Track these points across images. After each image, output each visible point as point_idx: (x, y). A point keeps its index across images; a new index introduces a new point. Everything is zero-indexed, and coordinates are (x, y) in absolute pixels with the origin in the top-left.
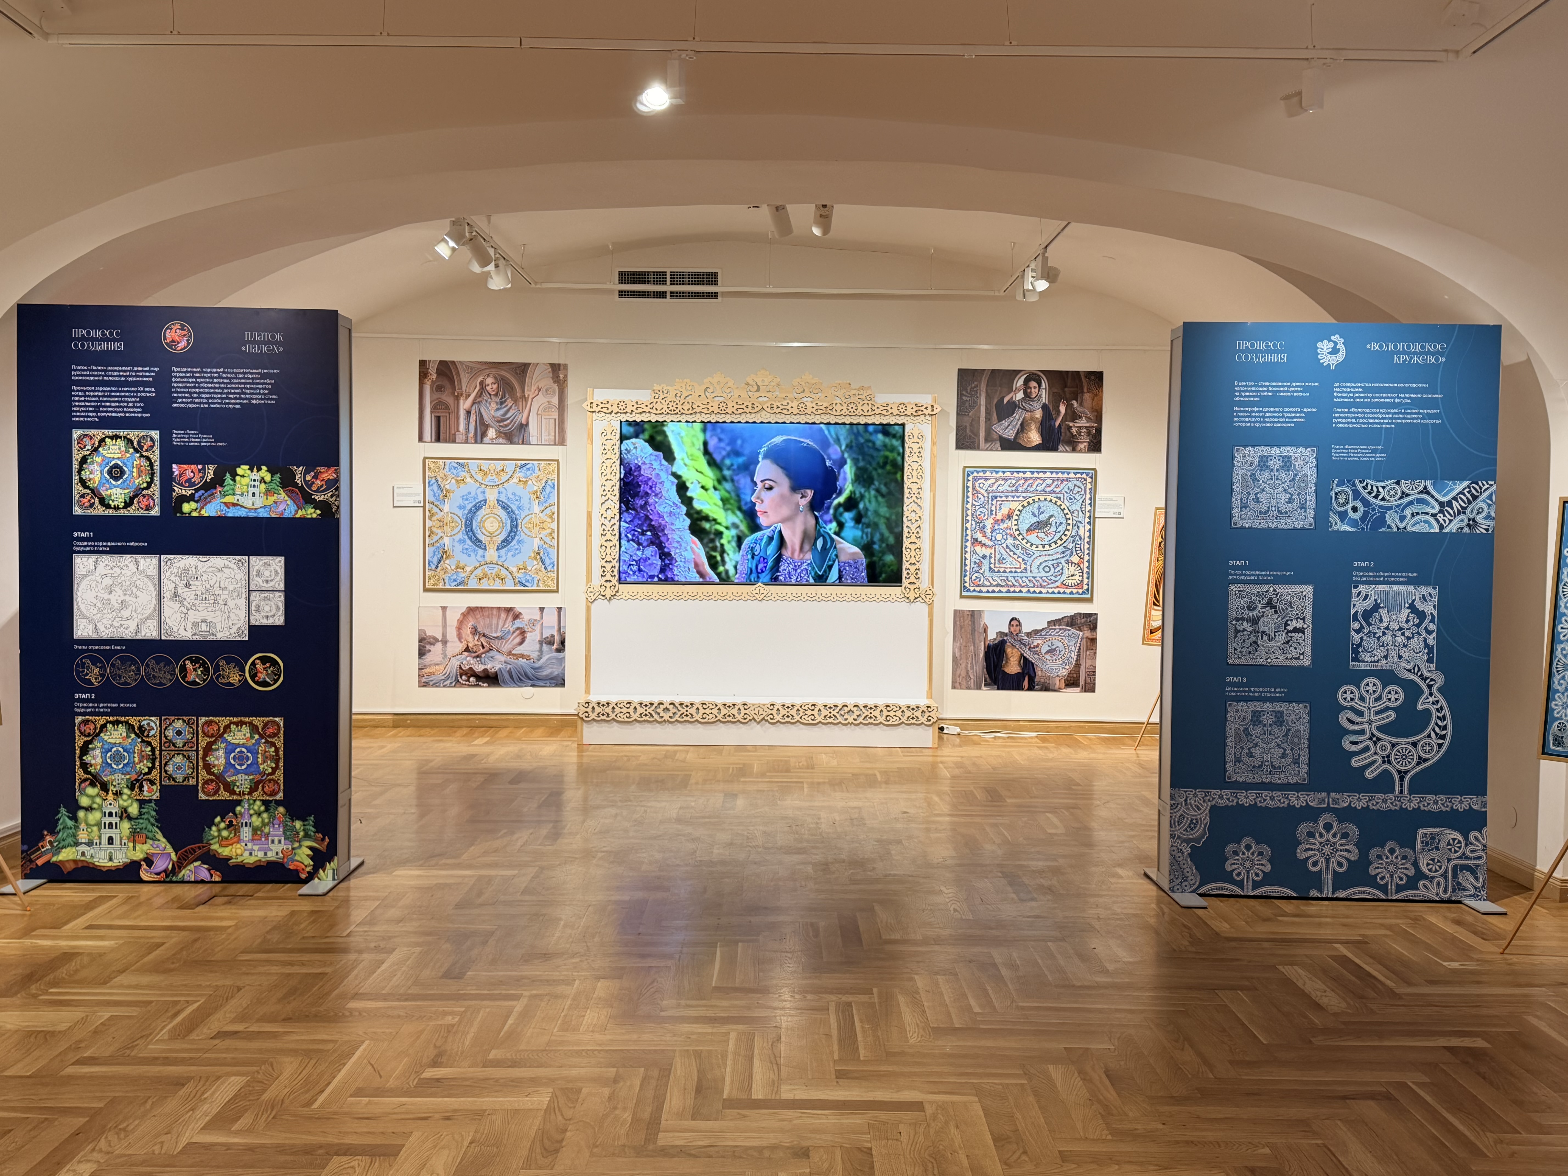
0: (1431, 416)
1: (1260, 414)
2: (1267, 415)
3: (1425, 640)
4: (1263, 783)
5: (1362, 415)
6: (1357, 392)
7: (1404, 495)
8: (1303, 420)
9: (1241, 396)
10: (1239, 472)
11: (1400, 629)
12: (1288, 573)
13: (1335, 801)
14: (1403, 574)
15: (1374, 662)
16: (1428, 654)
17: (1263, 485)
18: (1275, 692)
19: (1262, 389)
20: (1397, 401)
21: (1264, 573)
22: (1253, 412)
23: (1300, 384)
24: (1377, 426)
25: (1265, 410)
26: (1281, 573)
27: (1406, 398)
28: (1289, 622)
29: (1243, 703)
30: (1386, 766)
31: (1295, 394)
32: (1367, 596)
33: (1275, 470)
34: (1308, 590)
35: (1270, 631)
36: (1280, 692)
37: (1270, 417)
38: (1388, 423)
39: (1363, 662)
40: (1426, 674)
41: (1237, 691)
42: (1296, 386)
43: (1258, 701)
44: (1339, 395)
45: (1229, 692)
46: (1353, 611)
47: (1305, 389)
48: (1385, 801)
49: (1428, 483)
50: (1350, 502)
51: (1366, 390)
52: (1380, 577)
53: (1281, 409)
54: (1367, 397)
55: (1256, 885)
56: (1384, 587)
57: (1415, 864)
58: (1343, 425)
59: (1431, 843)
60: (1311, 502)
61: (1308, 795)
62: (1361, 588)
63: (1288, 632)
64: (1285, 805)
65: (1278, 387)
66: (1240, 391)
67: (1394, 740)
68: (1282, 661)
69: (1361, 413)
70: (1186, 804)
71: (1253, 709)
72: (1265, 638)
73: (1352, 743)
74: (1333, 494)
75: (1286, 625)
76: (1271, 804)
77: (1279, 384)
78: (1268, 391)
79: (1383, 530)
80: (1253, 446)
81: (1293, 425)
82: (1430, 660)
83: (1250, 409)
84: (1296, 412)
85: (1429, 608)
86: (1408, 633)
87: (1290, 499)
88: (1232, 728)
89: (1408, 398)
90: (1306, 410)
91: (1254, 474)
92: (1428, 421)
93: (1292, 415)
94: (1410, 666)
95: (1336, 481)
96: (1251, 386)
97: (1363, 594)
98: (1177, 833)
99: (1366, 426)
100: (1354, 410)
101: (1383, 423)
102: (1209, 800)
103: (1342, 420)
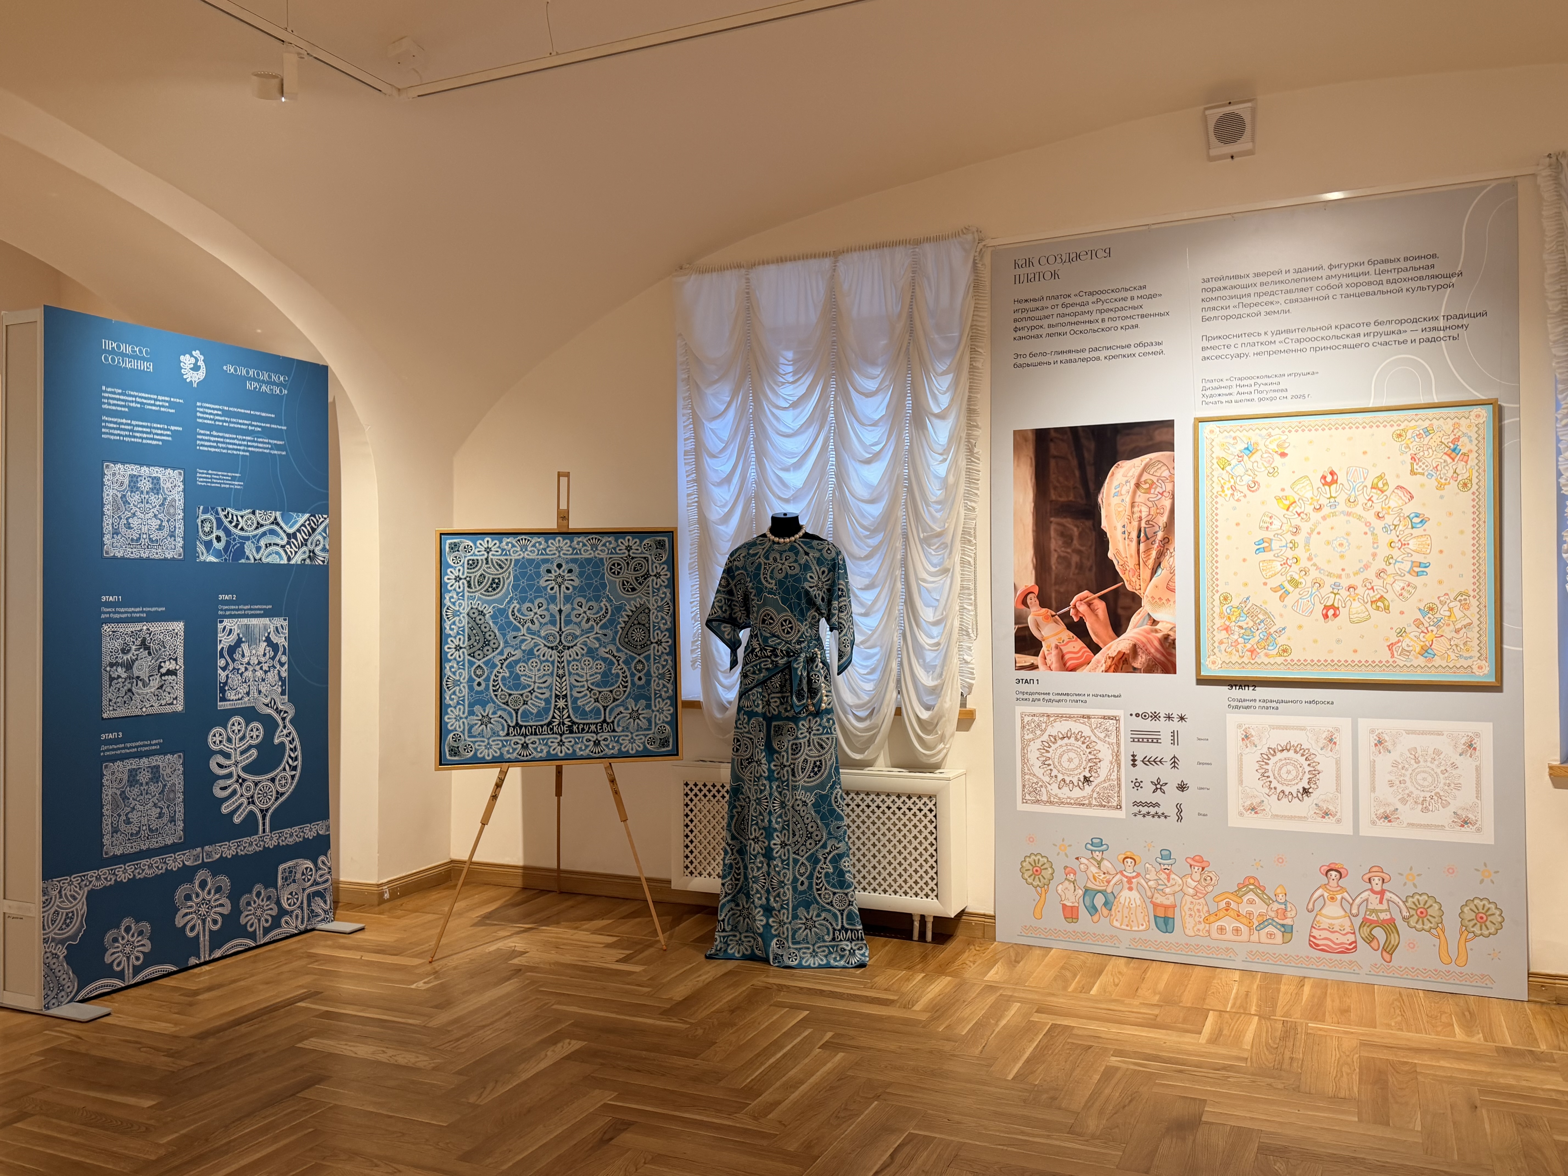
0: (278, 447)
1: (129, 427)
2: (136, 429)
3: (279, 672)
4: (141, 851)
5: (222, 440)
6: (217, 415)
7: (260, 525)
8: (170, 439)
9: (109, 404)
10: (110, 494)
11: (259, 663)
12: (160, 609)
13: (209, 855)
14: (260, 607)
15: (239, 699)
16: (282, 686)
17: (134, 509)
18: (151, 745)
19: (130, 399)
20: (250, 428)
21: (137, 610)
22: (122, 424)
23: (167, 399)
24: (235, 452)
25: (134, 423)
26: (154, 609)
27: (257, 426)
28: (163, 664)
29: (119, 763)
30: (252, 807)
31: (162, 409)
32: (231, 630)
33: (145, 492)
34: (179, 626)
35: (144, 675)
36: (155, 743)
37: (138, 432)
38: (244, 451)
39: (229, 700)
40: (281, 707)
41: (113, 750)
42: (162, 401)
43: (134, 758)
44: (202, 415)
45: (104, 751)
46: (219, 648)
47: (172, 405)
48: (251, 844)
49: (278, 513)
50: (214, 530)
51: (225, 413)
52: (241, 610)
53: (149, 424)
54: (226, 422)
55: (137, 970)
56: (245, 621)
57: (278, 903)
58: (206, 449)
59: (289, 877)
60: (180, 531)
61: (184, 855)
62: (227, 623)
63: (162, 675)
64: (163, 871)
65: (145, 398)
66: (108, 398)
67: (257, 778)
68: (157, 709)
69: (221, 437)
70: (61, 897)
71: (130, 767)
72: (140, 684)
73: (222, 789)
74: (199, 521)
75: (160, 667)
76: (149, 873)
77: (147, 395)
78: (136, 402)
79: (243, 561)
80: (123, 463)
81: (160, 443)
82: (283, 693)
83: (119, 420)
84: (163, 429)
85: (281, 640)
86: (265, 668)
87: (160, 526)
88: (108, 793)
89: (260, 427)
90: (173, 428)
91: (125, 496)
92: (276, 452)
93: (159, 432)
94: (267, 701)
95: (201, 508)
96: (119, 394)
97: (228, 628)
98: (52, 935)
99: (225, 451)
100: (214, 433)
101: (239, 450)
102: (86, 885)
103: (207, 442)
